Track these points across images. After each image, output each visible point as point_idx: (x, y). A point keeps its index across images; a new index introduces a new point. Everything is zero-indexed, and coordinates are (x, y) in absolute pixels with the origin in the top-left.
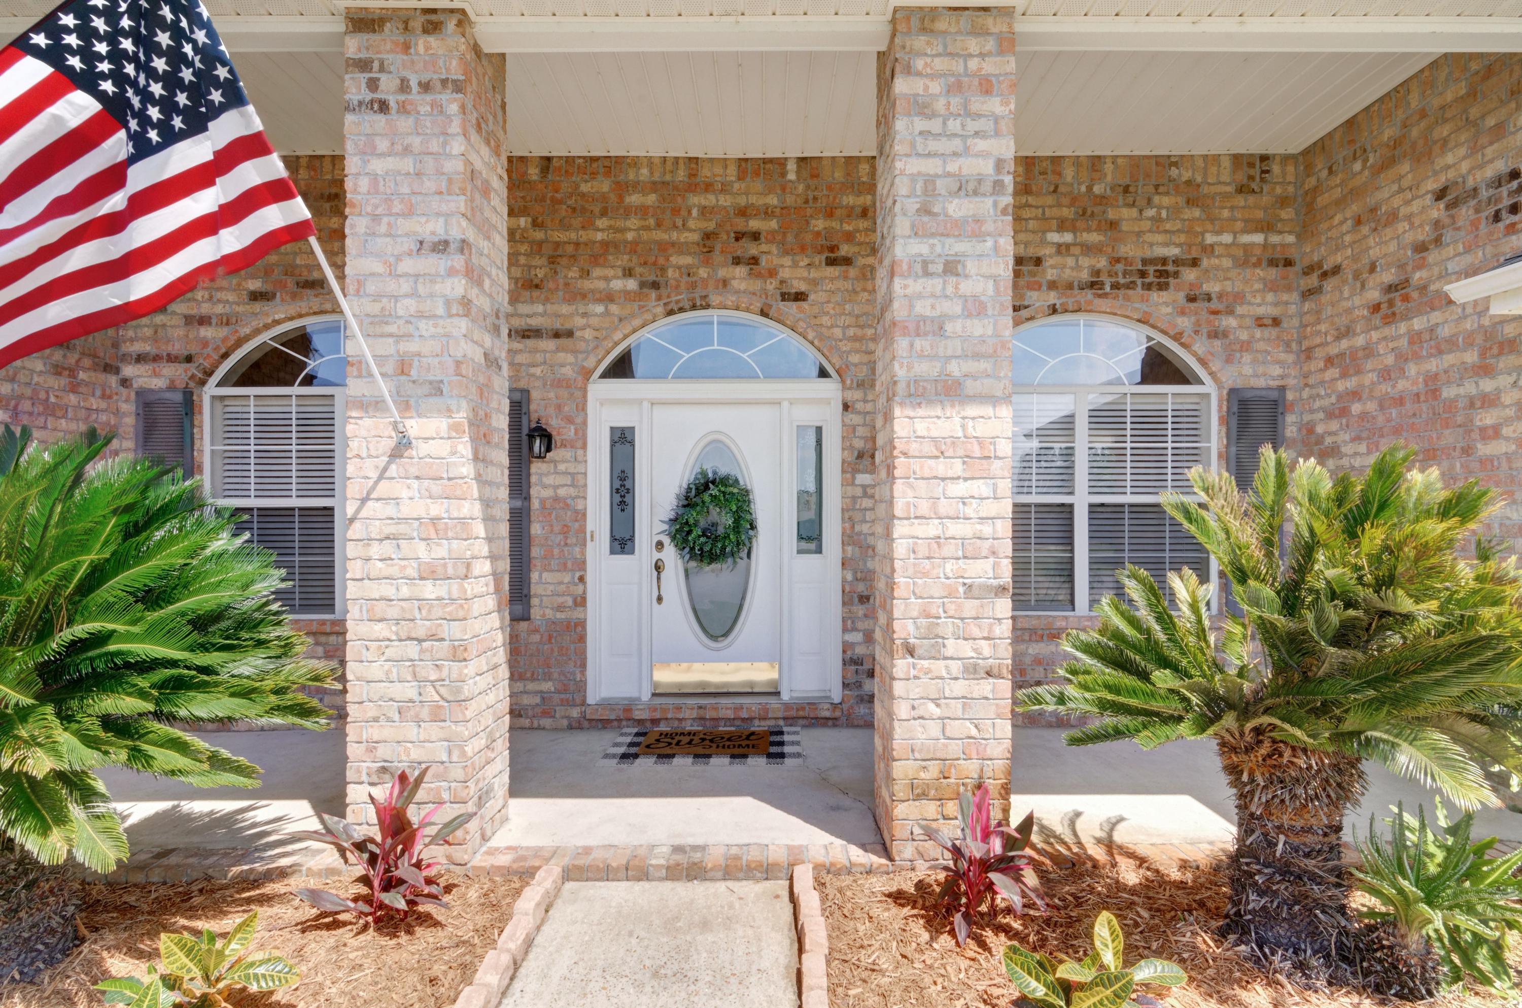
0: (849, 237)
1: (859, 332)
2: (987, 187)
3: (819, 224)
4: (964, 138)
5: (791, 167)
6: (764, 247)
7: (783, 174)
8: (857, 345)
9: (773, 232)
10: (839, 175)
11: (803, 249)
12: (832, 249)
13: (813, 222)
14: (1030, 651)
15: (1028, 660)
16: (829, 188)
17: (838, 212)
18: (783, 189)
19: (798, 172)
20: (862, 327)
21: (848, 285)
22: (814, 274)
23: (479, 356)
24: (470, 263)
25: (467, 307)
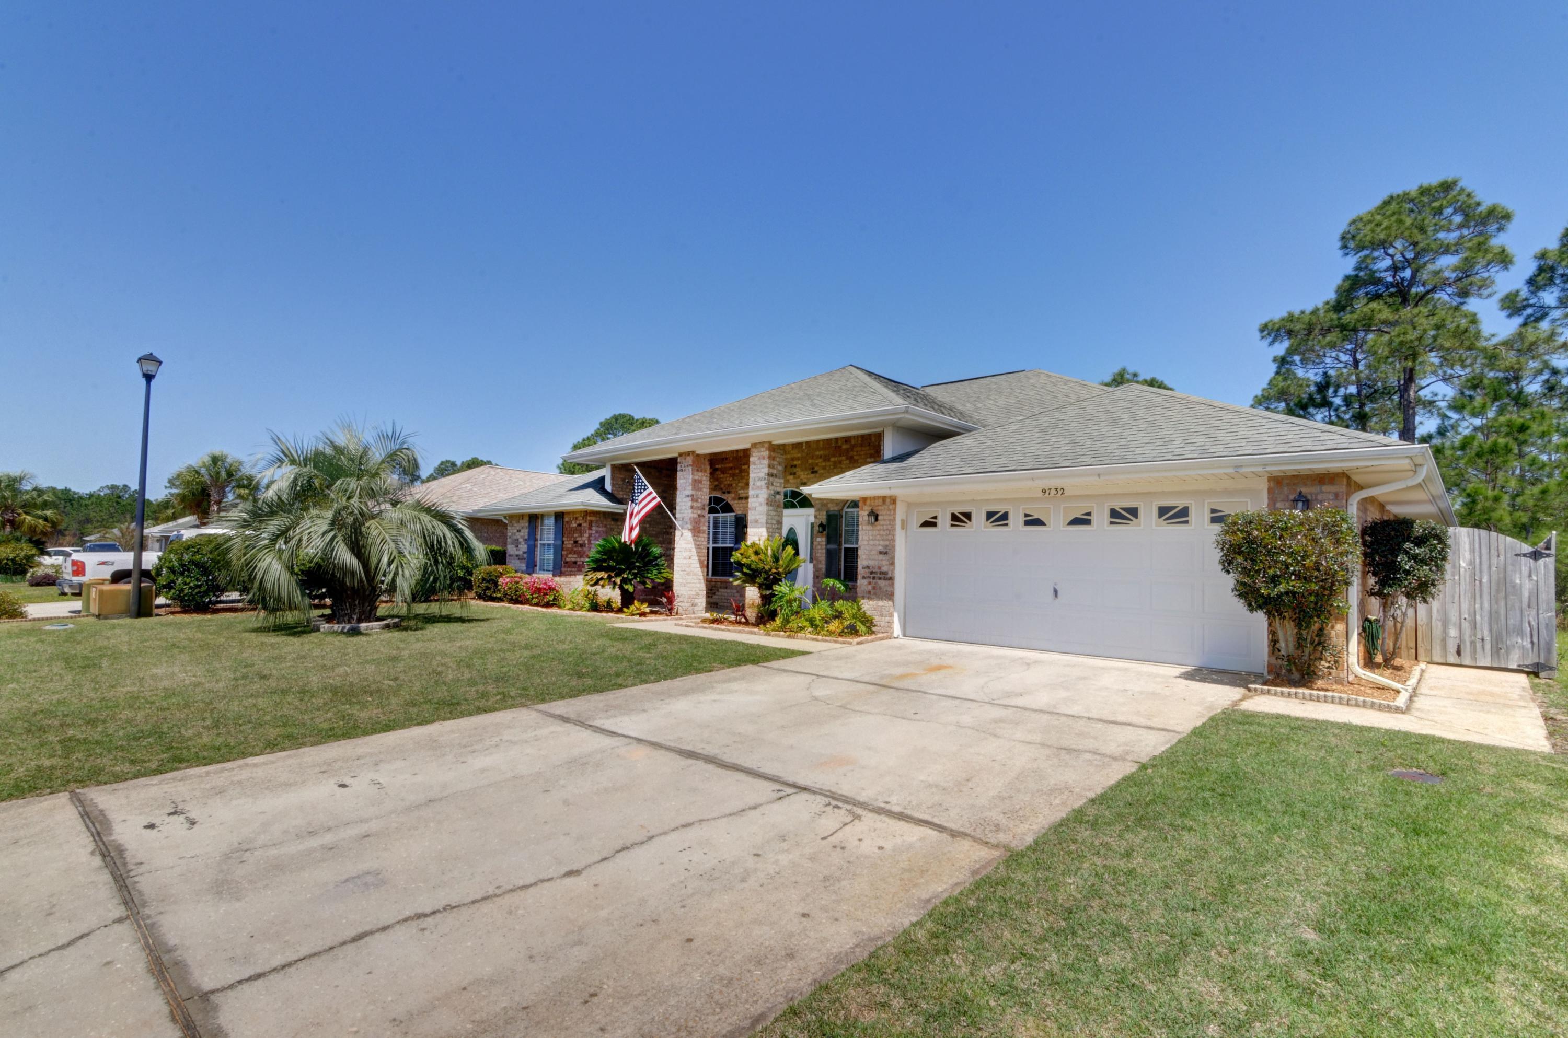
0: (817, 465)
2: (763, 479)
4: (760, 469)
10: (815, 446)
11: (806, 469)
12: (813, 469)
13: (809, 461)
16: (813, 450)
17: (815, 457)
22: (809, 477)
23: (696, 516)
24: (694, 499)
25: (692, 507)
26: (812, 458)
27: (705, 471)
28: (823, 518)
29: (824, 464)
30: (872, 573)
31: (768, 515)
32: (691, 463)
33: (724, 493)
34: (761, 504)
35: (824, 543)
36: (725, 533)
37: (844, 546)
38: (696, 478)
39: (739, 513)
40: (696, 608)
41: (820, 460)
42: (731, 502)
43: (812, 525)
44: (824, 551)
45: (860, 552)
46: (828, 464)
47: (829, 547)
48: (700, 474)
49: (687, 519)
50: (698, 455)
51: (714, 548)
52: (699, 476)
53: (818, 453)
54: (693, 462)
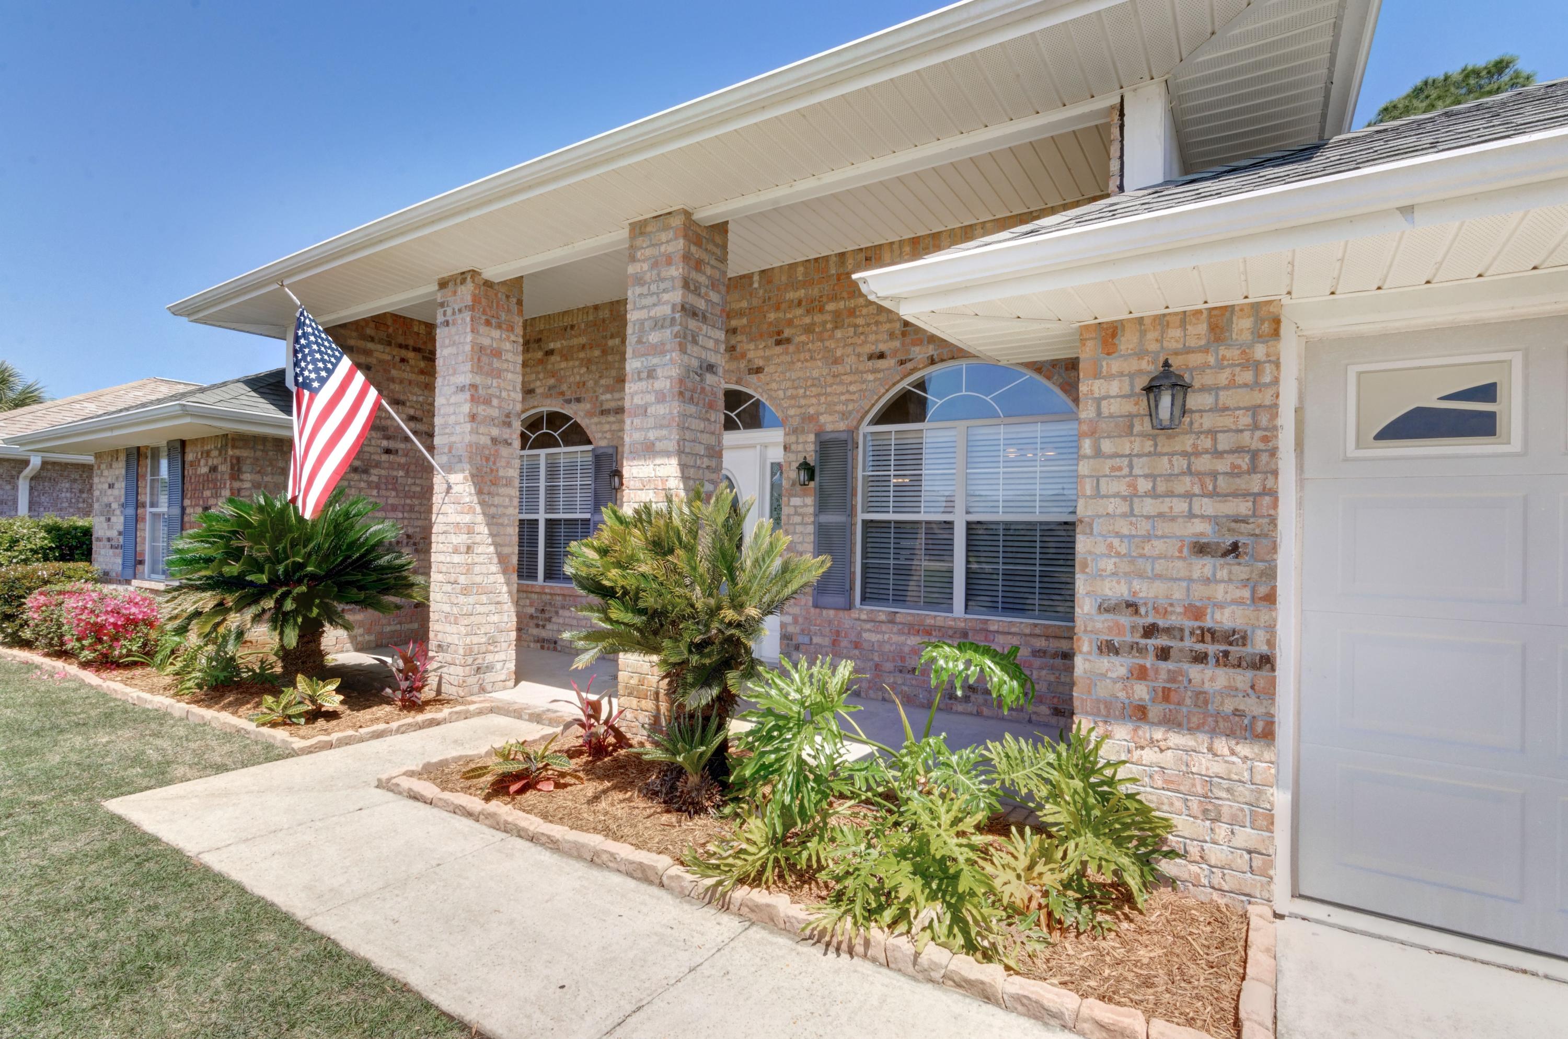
0: (790, 323)
1: (794, 392)
2: (668, 322)
3: (772, 316)
4: (658, 294)
5: (756, 278)
6: (739, 338)
7: (751, 284)
8: (793, 402)
9: (744, 326)
10: (784, 279)
11: (761, 335)
12: (779, 333)
13: (768, 315)
14: (909, 642)
15: (907, 649)
16: (779, 289)
17: (783, 306)
18: (751, 295)
19: (760, 283)
20: (796, 388)
21: (788, 358)
22: (768, 353)
23: (485, 440)
24: (476, 395)
25: (473, 417)
26: (778, 309)
27: (511, 329)
28: (808, 449)
29: (807, 320)
30: (1150, 631)
31: (683, 428)
32: (468, 300)
33: (569, 401)
34: (661, 398)
35: (811, 510)
36: (570, 489)
37: (861, 516)
38: (486, 342)
39: (603, 443)
40: (489, 677)
41: (799, 311)
42: (583, 422)
43: (777, 468)
44: (811, 529)
45: (1082, 544)
46: (818, 318)
47: (825, 518)
48: (496, 333)
49: (460, 450)
50: (488, 284)
51: (548, 521)
52: (491, 337)
53: (791, 295)
54: (476, 299)
